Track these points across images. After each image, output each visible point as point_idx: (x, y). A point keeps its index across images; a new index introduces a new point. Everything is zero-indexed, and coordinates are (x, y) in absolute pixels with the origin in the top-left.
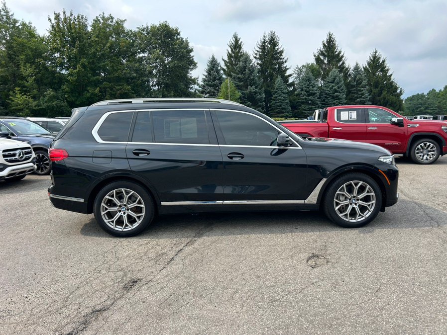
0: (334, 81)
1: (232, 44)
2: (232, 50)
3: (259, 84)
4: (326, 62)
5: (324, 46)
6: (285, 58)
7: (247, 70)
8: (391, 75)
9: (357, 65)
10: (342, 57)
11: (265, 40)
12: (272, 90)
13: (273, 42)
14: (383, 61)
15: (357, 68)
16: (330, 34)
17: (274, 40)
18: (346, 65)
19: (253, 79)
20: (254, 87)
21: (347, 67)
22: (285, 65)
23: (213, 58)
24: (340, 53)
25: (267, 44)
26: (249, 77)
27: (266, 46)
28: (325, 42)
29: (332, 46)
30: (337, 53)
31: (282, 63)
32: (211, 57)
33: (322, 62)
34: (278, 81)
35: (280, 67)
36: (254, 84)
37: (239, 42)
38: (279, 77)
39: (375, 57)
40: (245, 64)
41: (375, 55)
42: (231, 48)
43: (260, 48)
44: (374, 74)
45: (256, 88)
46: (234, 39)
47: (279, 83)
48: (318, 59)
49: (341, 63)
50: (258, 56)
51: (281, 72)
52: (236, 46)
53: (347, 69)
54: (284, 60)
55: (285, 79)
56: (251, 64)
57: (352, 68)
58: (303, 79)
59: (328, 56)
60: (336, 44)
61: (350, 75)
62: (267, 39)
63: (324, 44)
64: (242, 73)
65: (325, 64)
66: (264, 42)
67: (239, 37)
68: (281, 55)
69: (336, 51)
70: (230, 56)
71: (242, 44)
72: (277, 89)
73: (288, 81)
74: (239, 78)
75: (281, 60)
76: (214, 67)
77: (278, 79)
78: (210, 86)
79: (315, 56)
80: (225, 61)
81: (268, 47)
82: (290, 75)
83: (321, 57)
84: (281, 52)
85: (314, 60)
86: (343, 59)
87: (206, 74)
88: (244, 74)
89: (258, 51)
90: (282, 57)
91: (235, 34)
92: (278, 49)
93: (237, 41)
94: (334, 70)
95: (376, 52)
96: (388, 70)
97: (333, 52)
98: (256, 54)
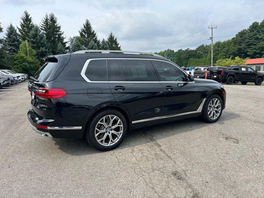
0: (93, 48)
1: (24, 17)
2: (24, 22)
3: (48, 47)
4: (86, 36)
5: (85, 27)
6: (62, 32)
7: (38, 37)
8: (120, 47)
9: (104, 39)
10: (95, 34)
11: (47, 18)
12: (56, 51)
13: (53, 20)
14: (116, 39)
15: (103, 42)
16: (87, 21)
17: (53, 19)
18: (98, 39)
19: (43, 43)
20: (44, 48)
21: (98, 40)
22: (62, 36)
23: (11, 26)
24: (94, 32)
25: (49, 21)
26: (40, 41)
27: (49, 22)
28: (85, 24)
29: (89, 27)
30: (92, 32)
31: (61, 34)
32: (10, 25)
33: (84, 36)
34: (60, 46)
35: (59, 37)
36: (44, 46)
37: (29, 17)
38: (60, 43)
39: (111, 36)
40: (36, 33)
41: (111, 35)
42: (23, 20)
43: (44, 23)
44: (112, 45)
45: (46, 48)
46: (25, 14)
47: (60, 47)
48: (81, 34)
49: (95, 38)
50: (43, 28)
51: (61, 40)
52: (27, 19)
53: (98, 42)
54: (61, 33)
55: (64, 44)
56: (41, 33)
57: (101, 41)
58: (75, 45)
59: (87, 33)
60: (91, 27)
61: (100, 45)
62: (49, 18)
63: (84, 25)
64: (34, 39)
65: (86, 37)
66: (47, 20)
67: (29, 14)
68: (59, 29)
69: (92, 31)
70: (22, 26)
71: (32, 18)
72: (59, 50)
73: (65, 46)
74: (32, 41)
75: (60, 33)
76: (12, 32)
77: (59, 44)
78: (11, 45)
79: (80, 32)
80: (19, 29)
81: (50, 23)
82: (66, 42)
83: (83, 33)
84: (59, 28)
85: (79, 34)
86: (96, 35)
87: (6, 37)
88: (36, 39)
89: (43, 25)
90: (60, 31)
91: (26, 11)
92: (57, 25)
93: (27, 16)
94: (92, 41)
95: (112, 34)
96: (118, 44)
97: (90, 31)
98: (42, 27)
